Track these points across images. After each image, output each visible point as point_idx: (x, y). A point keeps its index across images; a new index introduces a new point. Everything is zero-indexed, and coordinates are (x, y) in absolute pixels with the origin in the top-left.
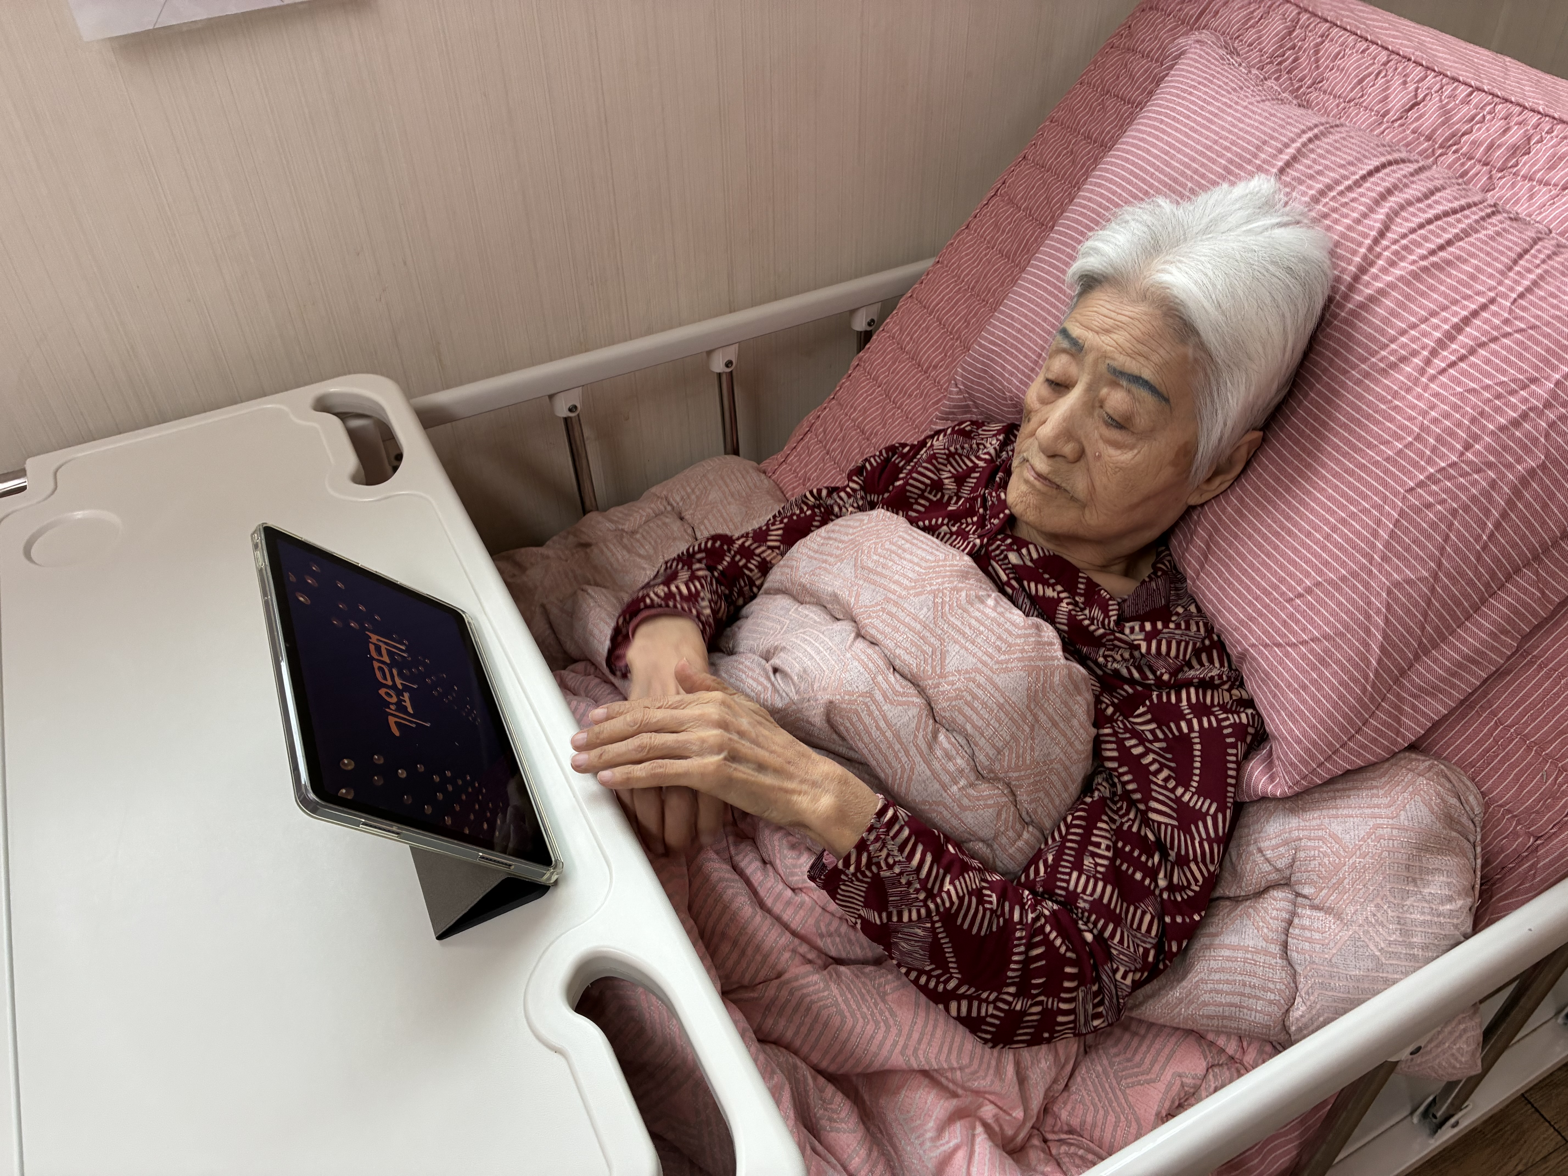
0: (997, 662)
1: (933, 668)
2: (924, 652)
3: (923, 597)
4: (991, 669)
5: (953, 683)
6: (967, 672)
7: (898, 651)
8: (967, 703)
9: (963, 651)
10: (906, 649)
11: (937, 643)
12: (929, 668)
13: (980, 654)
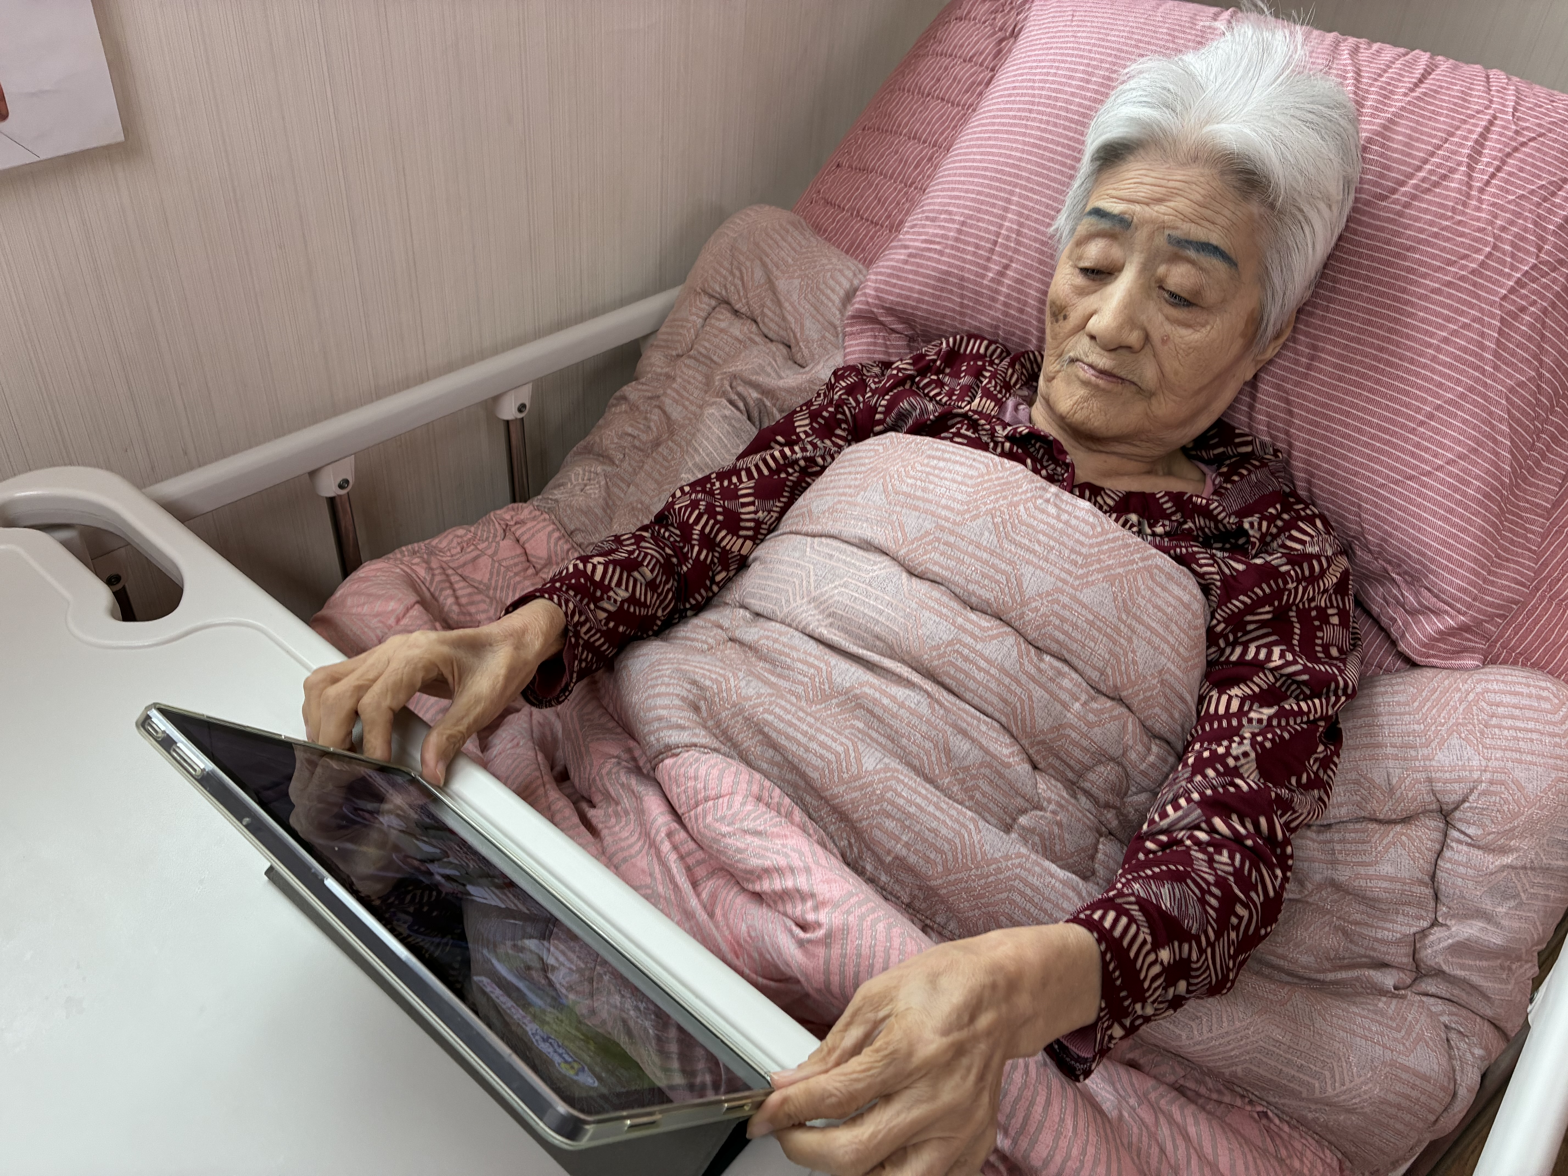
0: (1077, 578)
1: (1012, 597)
2: (997, 582)
3: (980, 521)
4: (1072, 586)
5: (1037, 610)
6: (1048, 594)
7: (971, 587)
8: (1056, 628)
9: (1038, 572)
10: (977, 583)
11: (1009, 569)
12: (1007, 599)
13: (1057, 572)
